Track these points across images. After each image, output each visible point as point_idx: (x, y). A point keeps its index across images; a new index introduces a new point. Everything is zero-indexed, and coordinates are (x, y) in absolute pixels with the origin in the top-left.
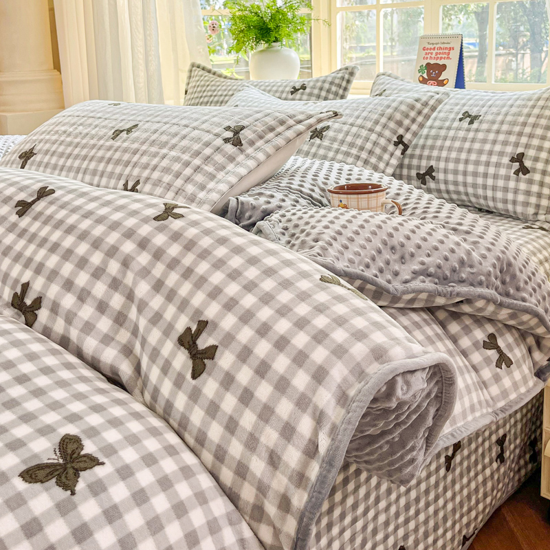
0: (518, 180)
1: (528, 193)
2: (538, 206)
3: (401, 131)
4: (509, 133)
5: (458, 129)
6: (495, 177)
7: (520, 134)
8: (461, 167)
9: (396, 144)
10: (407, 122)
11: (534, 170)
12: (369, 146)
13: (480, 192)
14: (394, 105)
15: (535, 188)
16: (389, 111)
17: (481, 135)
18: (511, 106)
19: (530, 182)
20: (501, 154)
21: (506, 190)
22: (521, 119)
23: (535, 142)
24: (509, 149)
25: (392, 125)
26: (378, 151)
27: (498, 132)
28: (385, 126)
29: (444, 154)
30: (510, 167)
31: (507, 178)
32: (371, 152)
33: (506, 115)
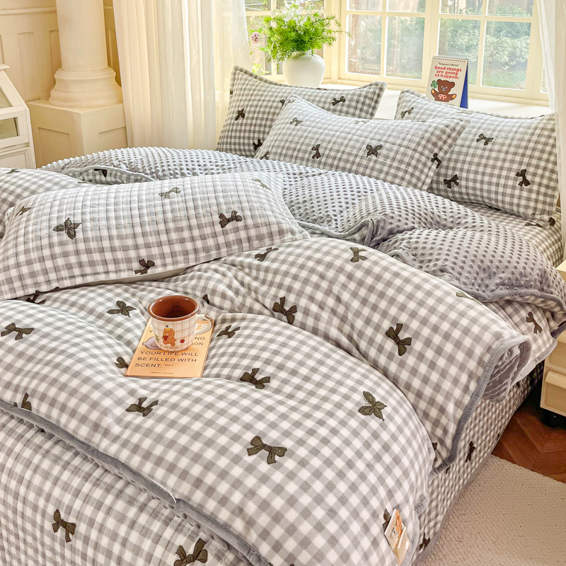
0: (521, 190)
1: (528, 199)
2: (535, 209)
3: (436, 150)
4: (515, 154)
5: (477, 148)
6: (505, 186)
7: (523, 155)
8: (479, 177)
9: (433, 160)
10: (440, 143)
11: (533, 182)
12: (414, 162)
13: (493, 196)
14: (431, 130)
15: (534, 196)
16: (427, 135)
17: (494, 154)
18: (516, 132)
19: (530, 191)
20: (510, 170)
21: (512, 196)
22: (524, 144)
23: (534, 162)
24: (515, 166)
25: (430, 146)
26: (420, 166)
27: (507, 153)
28: (425, 147)
29: (466, 167)
30: (515, 180)
31: (514, 188)
32: (415, 168)
33: (512, 139)
